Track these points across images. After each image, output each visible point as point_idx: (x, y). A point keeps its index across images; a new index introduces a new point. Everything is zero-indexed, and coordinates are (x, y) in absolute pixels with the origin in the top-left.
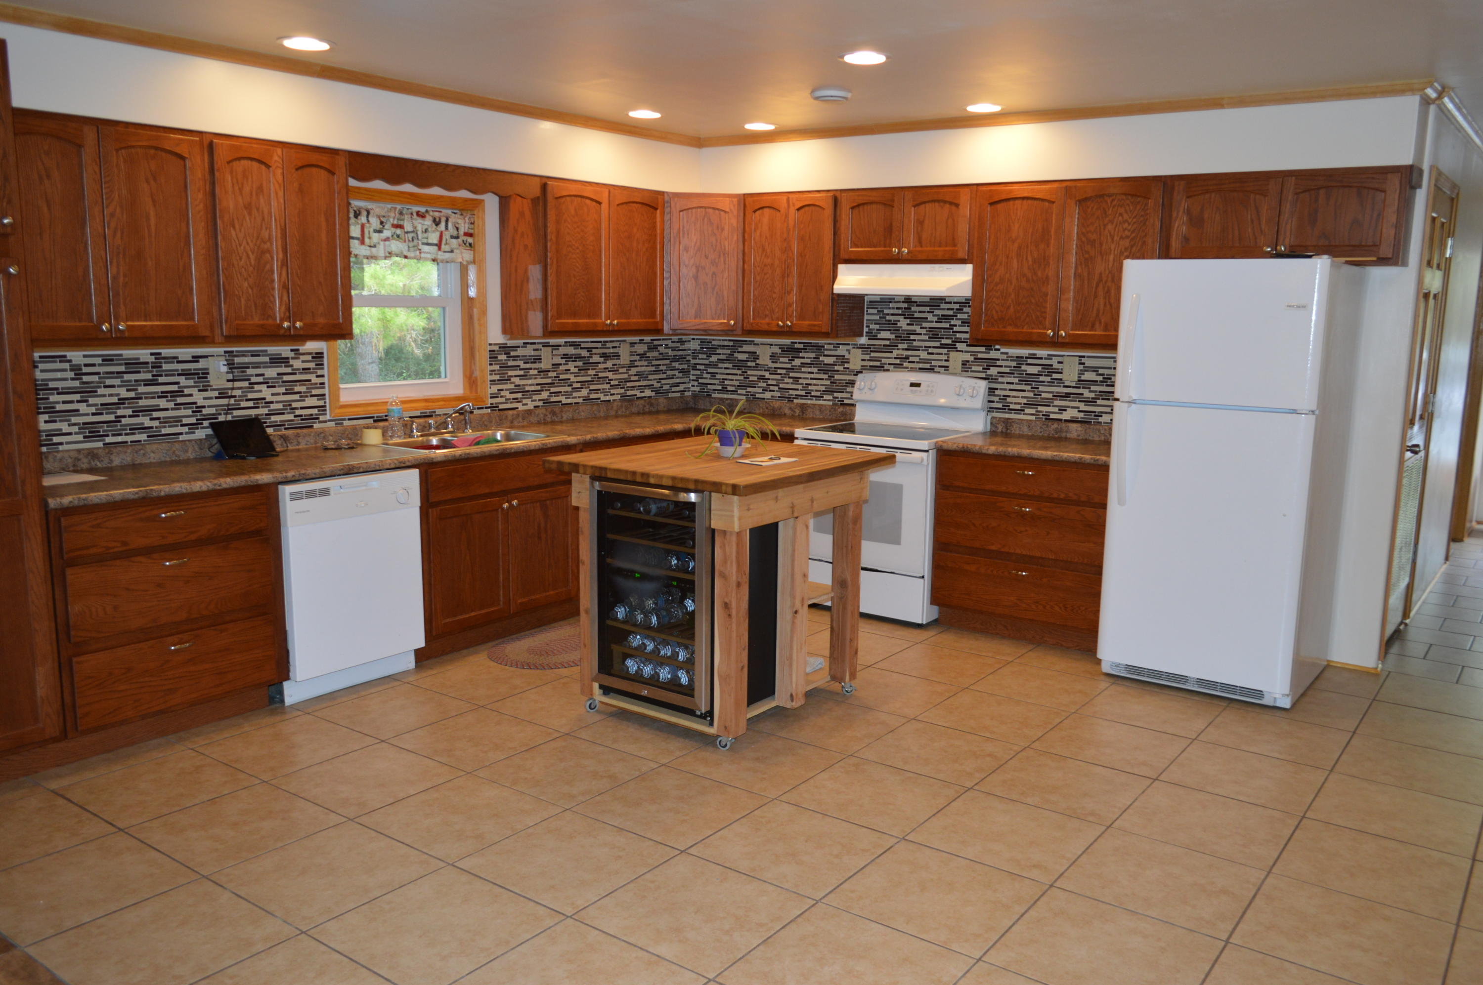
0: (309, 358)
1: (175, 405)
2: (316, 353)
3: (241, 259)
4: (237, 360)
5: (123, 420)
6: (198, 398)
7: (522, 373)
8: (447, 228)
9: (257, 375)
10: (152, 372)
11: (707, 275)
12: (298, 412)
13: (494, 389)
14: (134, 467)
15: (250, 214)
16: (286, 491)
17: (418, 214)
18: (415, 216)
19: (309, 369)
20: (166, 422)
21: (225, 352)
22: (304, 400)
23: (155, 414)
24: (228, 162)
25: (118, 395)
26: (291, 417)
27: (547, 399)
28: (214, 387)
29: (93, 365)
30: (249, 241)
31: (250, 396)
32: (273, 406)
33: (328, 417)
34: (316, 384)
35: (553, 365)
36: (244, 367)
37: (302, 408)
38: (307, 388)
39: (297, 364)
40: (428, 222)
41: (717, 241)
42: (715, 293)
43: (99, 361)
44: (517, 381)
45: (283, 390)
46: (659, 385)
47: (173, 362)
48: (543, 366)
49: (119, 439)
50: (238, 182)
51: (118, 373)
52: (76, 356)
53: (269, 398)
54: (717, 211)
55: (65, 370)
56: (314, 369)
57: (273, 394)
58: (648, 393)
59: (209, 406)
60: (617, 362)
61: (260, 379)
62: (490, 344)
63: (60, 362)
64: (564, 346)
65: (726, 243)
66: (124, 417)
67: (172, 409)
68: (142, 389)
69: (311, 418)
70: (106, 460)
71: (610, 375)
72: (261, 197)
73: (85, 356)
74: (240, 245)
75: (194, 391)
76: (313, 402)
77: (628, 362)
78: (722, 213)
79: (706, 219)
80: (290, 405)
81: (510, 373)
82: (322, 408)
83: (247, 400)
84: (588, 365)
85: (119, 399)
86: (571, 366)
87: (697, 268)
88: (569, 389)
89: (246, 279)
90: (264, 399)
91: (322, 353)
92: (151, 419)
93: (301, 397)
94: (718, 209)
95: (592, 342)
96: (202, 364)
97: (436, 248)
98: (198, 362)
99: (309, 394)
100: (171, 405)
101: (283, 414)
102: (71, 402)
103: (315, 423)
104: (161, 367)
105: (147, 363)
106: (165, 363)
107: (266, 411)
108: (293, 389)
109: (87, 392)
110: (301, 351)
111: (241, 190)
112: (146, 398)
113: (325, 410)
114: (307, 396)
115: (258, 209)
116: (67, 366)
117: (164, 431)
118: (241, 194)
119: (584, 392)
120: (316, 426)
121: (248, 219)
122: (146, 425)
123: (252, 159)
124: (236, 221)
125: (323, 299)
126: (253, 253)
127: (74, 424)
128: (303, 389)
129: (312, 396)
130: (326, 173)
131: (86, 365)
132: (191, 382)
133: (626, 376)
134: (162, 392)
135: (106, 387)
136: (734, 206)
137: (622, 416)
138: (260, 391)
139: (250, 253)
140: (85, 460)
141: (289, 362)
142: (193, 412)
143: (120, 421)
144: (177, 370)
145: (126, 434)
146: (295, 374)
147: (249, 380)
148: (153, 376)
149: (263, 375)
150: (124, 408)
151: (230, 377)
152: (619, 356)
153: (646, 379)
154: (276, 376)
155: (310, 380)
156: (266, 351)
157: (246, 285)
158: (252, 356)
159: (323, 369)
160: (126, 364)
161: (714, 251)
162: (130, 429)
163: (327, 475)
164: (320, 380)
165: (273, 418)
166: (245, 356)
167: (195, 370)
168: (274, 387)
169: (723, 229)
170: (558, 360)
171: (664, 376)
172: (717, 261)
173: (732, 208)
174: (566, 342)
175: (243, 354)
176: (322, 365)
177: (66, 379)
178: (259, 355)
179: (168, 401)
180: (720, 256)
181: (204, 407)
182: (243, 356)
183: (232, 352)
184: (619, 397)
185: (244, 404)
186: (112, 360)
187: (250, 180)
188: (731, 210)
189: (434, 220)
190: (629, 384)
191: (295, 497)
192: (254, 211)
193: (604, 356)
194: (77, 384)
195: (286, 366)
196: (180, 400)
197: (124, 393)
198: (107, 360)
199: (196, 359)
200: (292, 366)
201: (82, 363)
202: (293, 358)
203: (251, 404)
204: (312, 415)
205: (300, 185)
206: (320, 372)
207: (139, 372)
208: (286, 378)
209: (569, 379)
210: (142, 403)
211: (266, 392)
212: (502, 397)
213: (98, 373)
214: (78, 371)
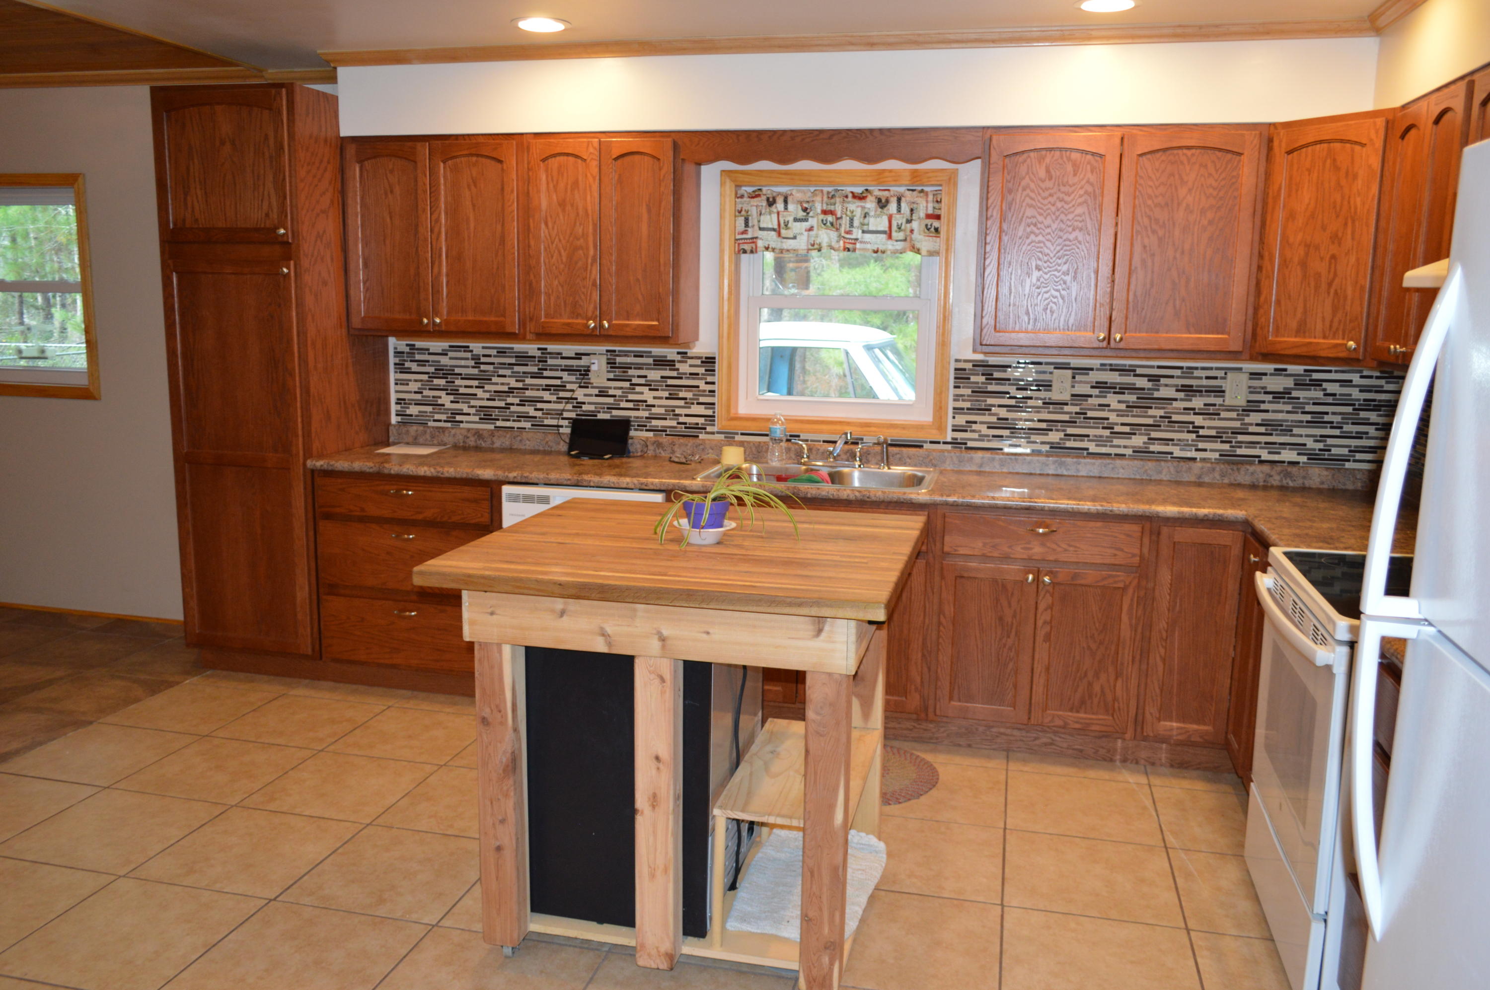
0: (698, 362)
1: (558, 398)
2: (706, 358)
3: (552, 257)
4: (619, 360)
5: (512, 407)
6: (580, 394)
7: (1012, 402)
8: (899, 210)
9: (639, 377)
10: (538, 365)
11: (1322, 259)
12: (682, 419)
13: (961, 420)
14: (511, 450)
15: (564, 210)
16: (506, 489)
17: (855, 196)
18: (850, 198)
19: (698, 374)
20: (548, 413)
21: (607, 351)
22: (690, 408)
23: (539, 405)
24: (544, 160)
25: (508, 384)
26: (674, 423)
27: (1059, 443)
28: (595, 385)
29: (490, 356)
30: (562, 238)
31: (631, 397)
32: (654, 410)
33: (715, 429)
34: (705, 391)
35: (1073, 395)
36: (626, 367)
37: (686, 415)
38: (694, 395)
39: (684, 368)
40: (870, 204)
41: (1343, 197)
42: (1332, 291)
43: (494, 352)
44: (1003, 413)
45: (666, 394)
46: (1321, 445)
47: (557, 358)
48: (1055, 395)
49: (508, 424)
50: (552, 180)
51: (509, 364)
52: (477, 347)
53: (651, 401)
54: (1348, 145)
55: (467, 359)
56: (703, 374)
57: (655, 398)
58: (1288, 455)
59: (589, 403)
60: (1218, 401)
61: (642, 381)
62: (957, 361)
63: (465, 351)
64: (1098, 370)
65: (1358, 200)
66: (513, 404)
67: (555, 402)
68: (529, 381)
69: (696, 427)
70: (489, 442)
71: (1199, 420)
72: (576, 192)
73: (484, 348)
74: (552, 243)
75: (574, 386)
76: (701, 410)
77: (1244, 403)
78: (1357, 148)
79: (1329, 161)
80: (674, 411)
81: (990, 401)
82: (711, 418)
83: (627, 401)
84: (1146, 401)
85: (509, 388)
86: (1112, 400)
87: (1308, 246)
88: (1107, 433)
89: (556, 277)
90: (646, 401)
91: (714, 358)
92: (536, 409)
93: (686, 403)
94: (1349, 141)
95: (1159, 367)
96: (584, 361)
97: (884, 236)
98: (580, 359)
99: (695, 402)
100: (554, 398)
101: (666, 419)
102: (471, 387)
103: (701, 433)
104: (546, 361)
105: (534, 357)
106: (551, 358)
107: (646, 414)
108: (678, 394)
109: (484, 379)
110: (689, 355)
111: (555, 187)
112: (532, 389)
113: (714, 421)
114: (693, 404)
115: (572, 205)
116: (469, 355)
117: (546, 422)
118: (556, 191)
119: (1138, 441)
120: (701, 436)
121: (561, 217)
122: (531, 415)
123: (568, 155)
124: (549, 219)
125: (640, 297)
126: (565, 250)
127: (473, 407)
128: (689, 395)
129: (698, 404)
130: (650, 159)
131: (484, 356)
132: (573, 378)
133: (1237, 424)
134: (547, 385)
135: (499, 376)
136: (1377, 132)
137: (1210, 485)
138: (642, 393)
139: (562, 251)
140: (473, 439)
141: (674, 365)
142: (574, 407)
143: (509, 408)
144: (561, 366)
145: (514, 421)
146: (681, 378)
147: (630, 380)
148: (539, 369)
149: (645, 377)
150: (513, 397)
151: (611, 376)
152: (1223, 392)
153: (1288, 431)
154: (659, 379)
155: (698, 387)
156: (650, 352)
157: (556, 282)
158: (635, 356)
159: (714, 375)
160: (516, 357)
161: (1337, 216)
162: (518, 417)
163: (552, 482)
164: (710, 387)
165: (655, 423)
166: (628, 356)
167: (577, 366)
168: (657, 390)
169: (1355, 177)
170: (1085, 389)
171: (1337, 432)
172: (1340, 235)
173: (1373, 135)
174: (1102, 365)
175: (626, 354)
176: (714, 371)
177: (467, 367)
178: (642, 356)
179: (551, 394)
180: (1346, 224)
181: (584, 403)
182: (625, 356)
183: (615, 351)
184: (1216, 455)
185: (623, 405)
186: (505, 352)
187: (565, 174)
188: (1371, 140)
189: (879, 201)
190: (1241, 438)
191: (515, 498)
192: (568, 208)
193: (1189, 390)
194: (476, 371)
195: (670, 370)
196: (562, 394)
197: (513, 383)
198: (501, 352)
199: (579, 356)
200: (678, 370)
201: (481, 354)
202: (679, 362)
203: (631, 405)
204: (697, 424)
205: (620, 176)
206: (709, 379)
207: (527, 365)
208: (670, 382)
209: (1108, 419)
210: (528, 393)
211: (648, 395)
212: (974, 431)
213: (493, 364)
214: (476, 358)
